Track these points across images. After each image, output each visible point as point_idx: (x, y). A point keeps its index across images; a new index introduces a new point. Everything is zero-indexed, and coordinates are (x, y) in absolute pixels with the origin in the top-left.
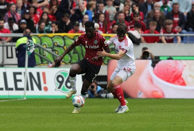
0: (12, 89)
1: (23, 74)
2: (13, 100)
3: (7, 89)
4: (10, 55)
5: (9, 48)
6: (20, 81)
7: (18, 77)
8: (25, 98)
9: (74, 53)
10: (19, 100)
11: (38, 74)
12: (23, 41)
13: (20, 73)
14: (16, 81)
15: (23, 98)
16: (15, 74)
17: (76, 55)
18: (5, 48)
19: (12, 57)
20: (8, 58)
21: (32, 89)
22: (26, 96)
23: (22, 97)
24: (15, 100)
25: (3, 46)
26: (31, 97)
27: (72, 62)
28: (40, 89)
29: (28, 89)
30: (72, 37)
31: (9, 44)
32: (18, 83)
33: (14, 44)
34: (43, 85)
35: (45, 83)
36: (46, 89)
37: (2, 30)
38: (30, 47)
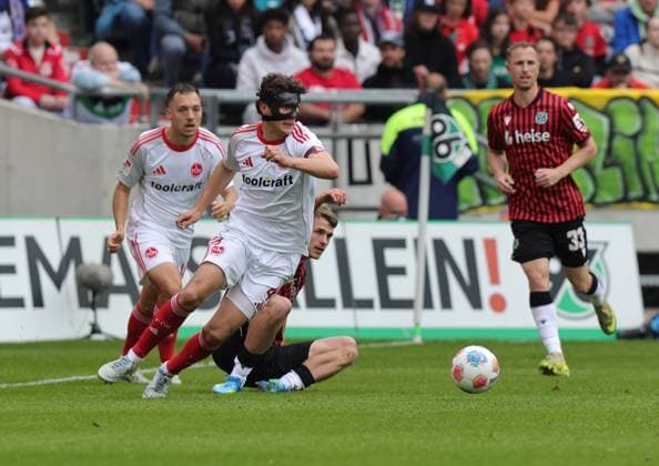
0: (367, 304)
1: (410, 243)
2: (372, 345)
3: (350, 301)
4: (360, 174)
5: (358, 146)
6: (401, 271)
7: (393, 257)
8: (418, 340)
9: (606, 166)
10: (394, 344)
11: (469, 245)
12: (414, 119)
13: (399, 244)
14: (384, 272)
15: (411, 339)
16: (380, 246)
17: (615, 173)
18: (343, 145)
19: (369, 181)
20: (352, 182)
21: (447, 303)
22: (424, 330)
23: (407, 335)
24: (381, 345)
25: (335, 139)
26: (442, 336)
27: (599, 200)
28: (475, 302)
29: (428, 304)
30: (600, 104)
31: (355, 129)
32: (393, 281)
33: (375, 129)
34: (487, 290)
35: (495, 279)
36: (499, 303)
37: (329, 75)
38: (447, 142)
